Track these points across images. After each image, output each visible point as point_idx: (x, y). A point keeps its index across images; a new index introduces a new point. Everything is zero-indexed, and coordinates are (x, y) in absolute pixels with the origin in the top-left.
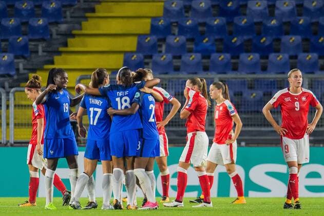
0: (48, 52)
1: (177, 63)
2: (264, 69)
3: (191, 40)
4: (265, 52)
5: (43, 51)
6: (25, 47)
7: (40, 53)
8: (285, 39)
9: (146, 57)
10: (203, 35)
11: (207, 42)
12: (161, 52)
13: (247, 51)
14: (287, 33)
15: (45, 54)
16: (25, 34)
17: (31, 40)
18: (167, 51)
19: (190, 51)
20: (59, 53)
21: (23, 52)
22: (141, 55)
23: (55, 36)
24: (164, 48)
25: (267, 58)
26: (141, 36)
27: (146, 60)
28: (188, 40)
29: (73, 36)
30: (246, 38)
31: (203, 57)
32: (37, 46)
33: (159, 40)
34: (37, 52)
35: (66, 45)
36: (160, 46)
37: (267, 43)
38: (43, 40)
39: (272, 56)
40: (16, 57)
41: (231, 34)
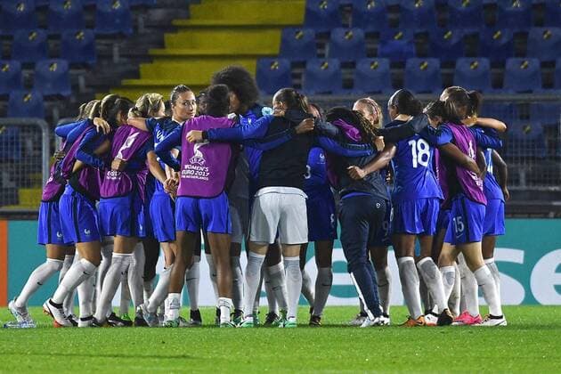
0: (129, 56)
1: (346, 74)
2: (498, 85)
3: (375, 35)
4: (499, 56)
5: (121, 56)
6: (89, 49)
7: (116, 59)
8: (535, 33)
9: (295, 65)
10: (395, 25)
11: (400, 38)
12: (322, 56)
13: (471, 55)
14: (540, 24)
15: (125, 60)
16: (90, 26)
17: (98, 37)
18: (332, 55)
19: (372, 54)
20: (150, 59)
21: (84, 57)
22: (287, 62)
23: (142, 30)
24: (327, 50)
25: (503, 65)
26: (287, 29)
27: (297, 71)
28: (367, 35)
29: (175, 29)
30: (467, 31)
31: (393, 66)
32: (110, 46)
33: (319, 36)
34: (110, 57)
35: (161, 45)
36: (322, 46)
37: (505, 40)
38: (122, 36)
39: (511, 63)
40: (72, 66)
41: (444, 26)
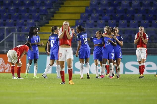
0: (47, 19)
1: (95, 24)
2: (128, 26)
3: (101, 15)
4: (128, 20)
5: (45, 19)
6: (38, 17)
7: (44, 19)
8: (136, 15)
9: (84, 21)
10: (105, 13)
11: (107, 16)
12: (89, 20)
13: (122, 19)
14: (137, 13)
15: (45, 20)
16: (38, 12)
17: (40, 15)
18: (92, 19)
19: (100, 19)
20: (51, 20)
21: (37, 19)
22: (82, 21)
23: (49, 13)
24: (90, 18)
25: (129, 22)
26: (82, 14)
27: (84, 23)
28: (100, 15)
29: (56, 13)
30: (121, 14)
31: (105, 22)
32: (42, 17)
33: (89, 15)
34: (42, 19)
35: (53, 16)
36: (89, 17)
37: (129, 17)
38: (45, 15)
39: (131, 21)
40: (35, 21)
41: (115, 13)
